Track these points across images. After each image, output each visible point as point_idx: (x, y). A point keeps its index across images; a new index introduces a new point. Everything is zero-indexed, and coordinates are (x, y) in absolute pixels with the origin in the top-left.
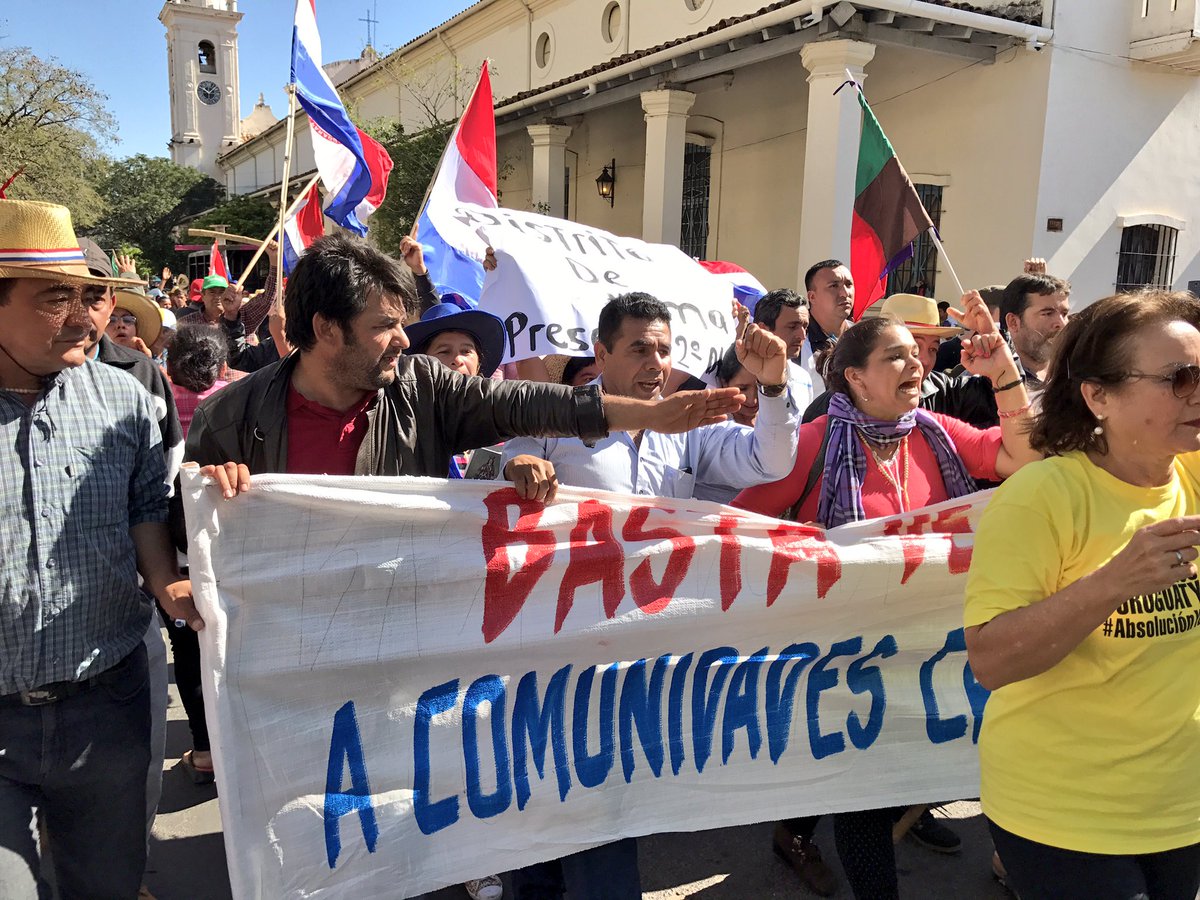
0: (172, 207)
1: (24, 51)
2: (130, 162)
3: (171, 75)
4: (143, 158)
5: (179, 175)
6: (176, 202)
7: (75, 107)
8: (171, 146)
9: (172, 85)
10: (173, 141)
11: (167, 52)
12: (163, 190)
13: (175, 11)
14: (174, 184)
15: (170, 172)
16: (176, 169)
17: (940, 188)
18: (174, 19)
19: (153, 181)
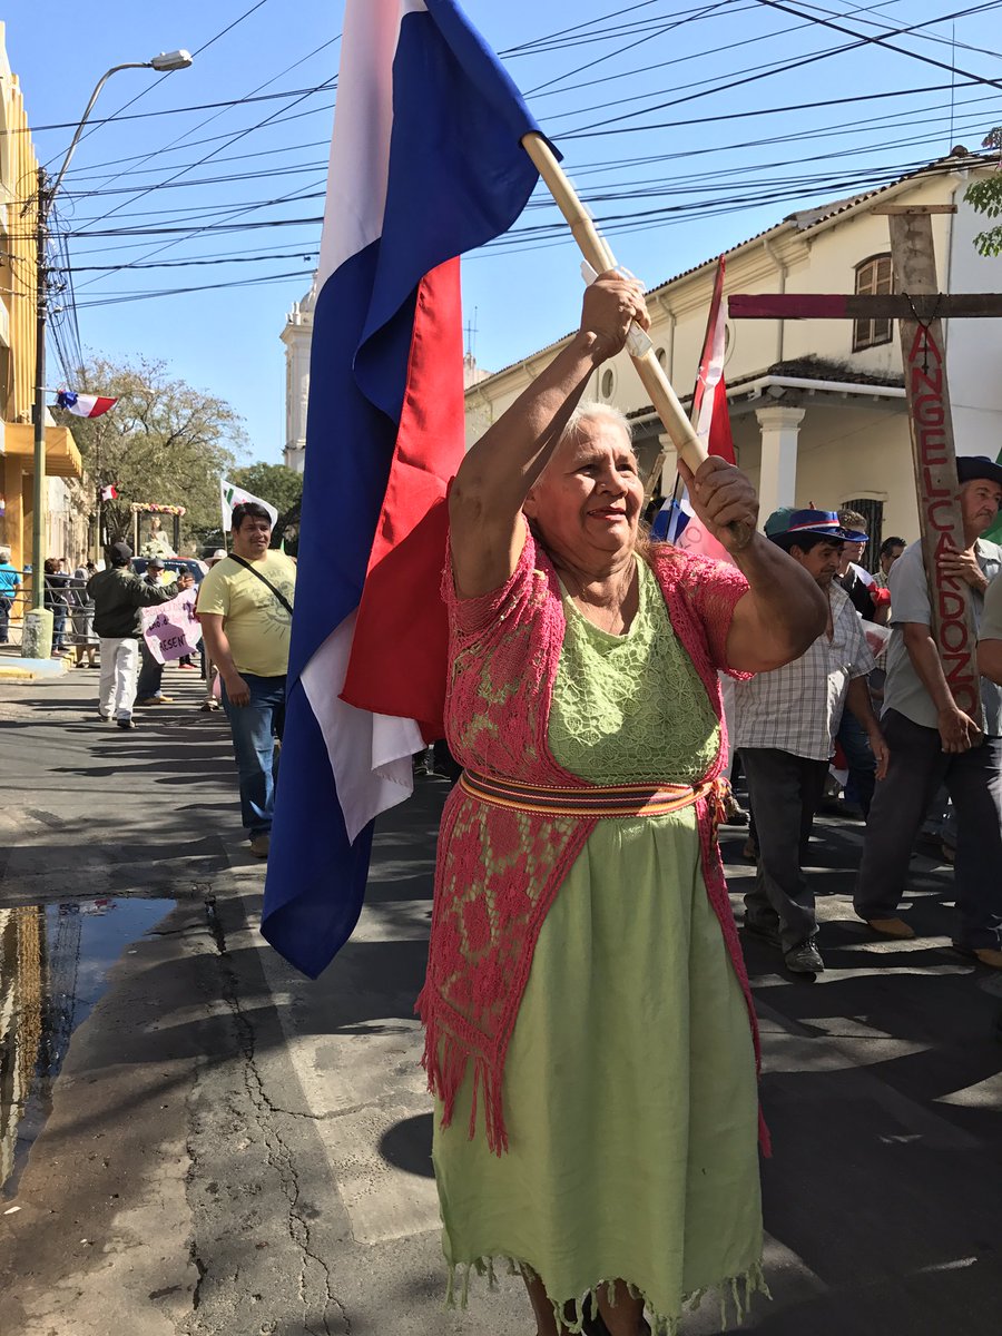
0: (287, 509)
1: (182, 383)
2: (253, 469)
3: (288, 388)
4: (265, 466)
5: (294, 480)
6: (292, 504)
7: (220, 428)
8: (285, 452)
9: (289, 397)
10: (287, 447)
11: (285, 368)
12: (281, 494)
13: (295, 332)
14: (290, 489)
15: (286, 477)
16: (292, 475)
17: (881, 503)
18: (293, 339)
19: (271, 485)
